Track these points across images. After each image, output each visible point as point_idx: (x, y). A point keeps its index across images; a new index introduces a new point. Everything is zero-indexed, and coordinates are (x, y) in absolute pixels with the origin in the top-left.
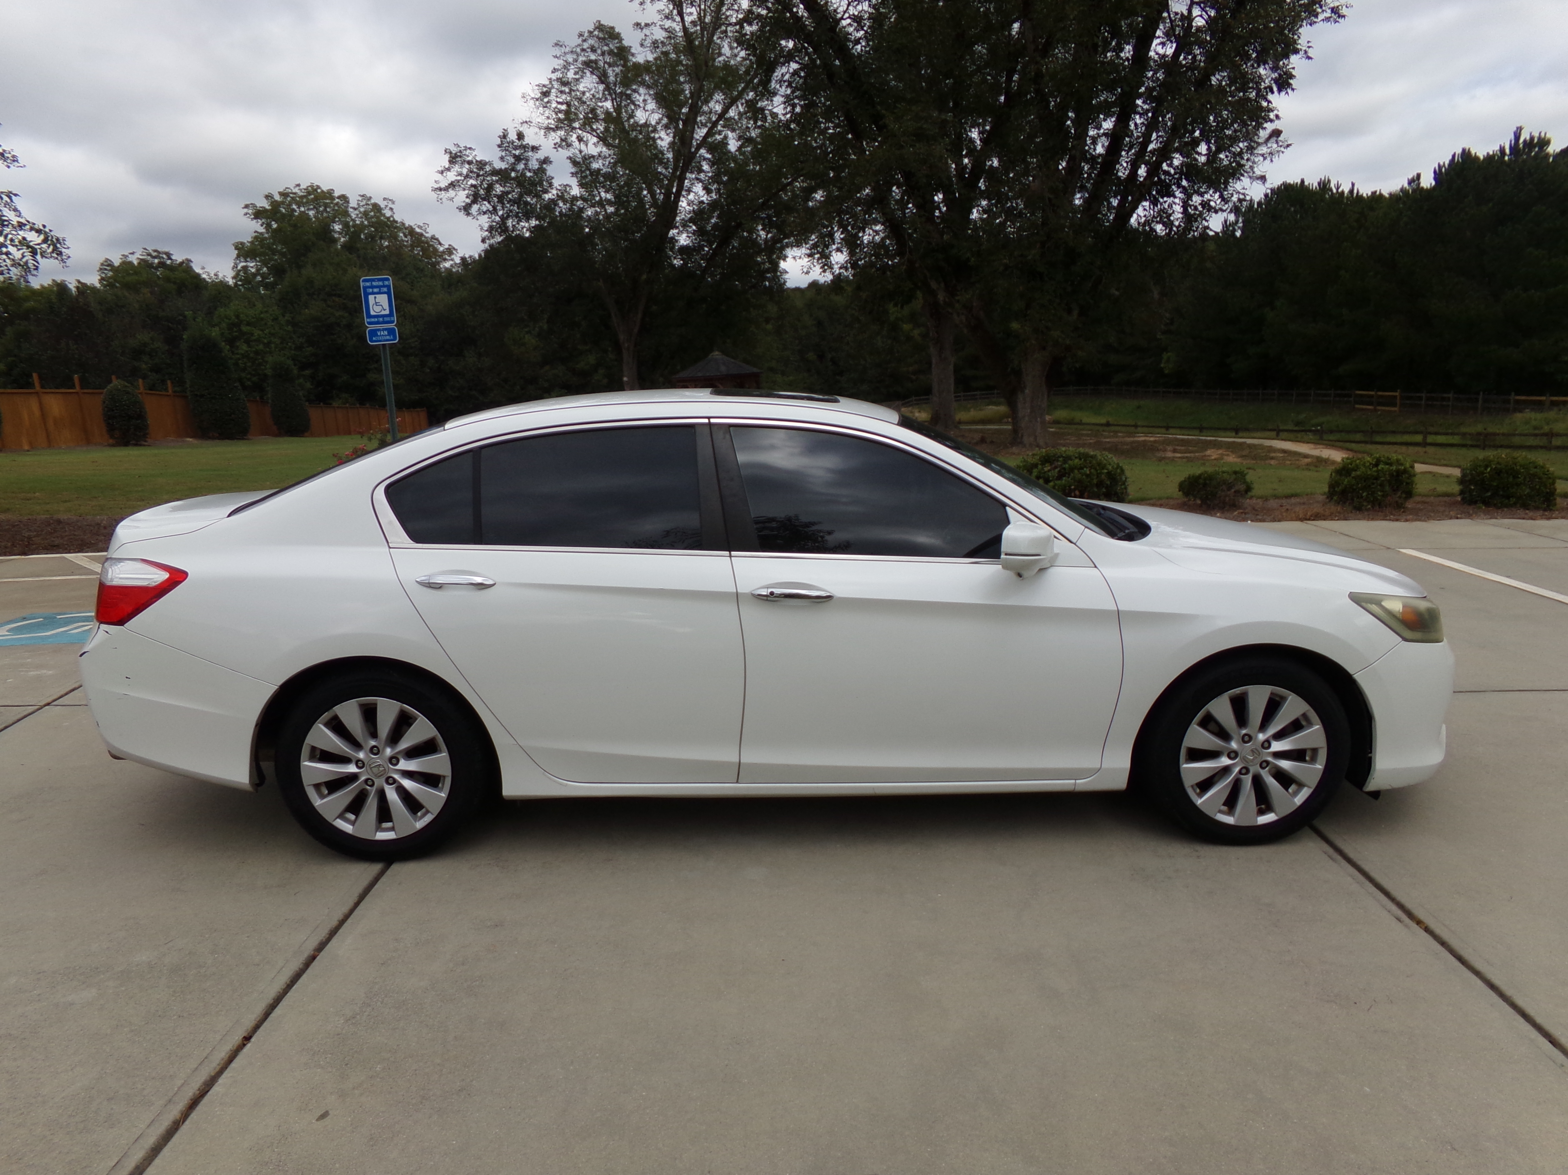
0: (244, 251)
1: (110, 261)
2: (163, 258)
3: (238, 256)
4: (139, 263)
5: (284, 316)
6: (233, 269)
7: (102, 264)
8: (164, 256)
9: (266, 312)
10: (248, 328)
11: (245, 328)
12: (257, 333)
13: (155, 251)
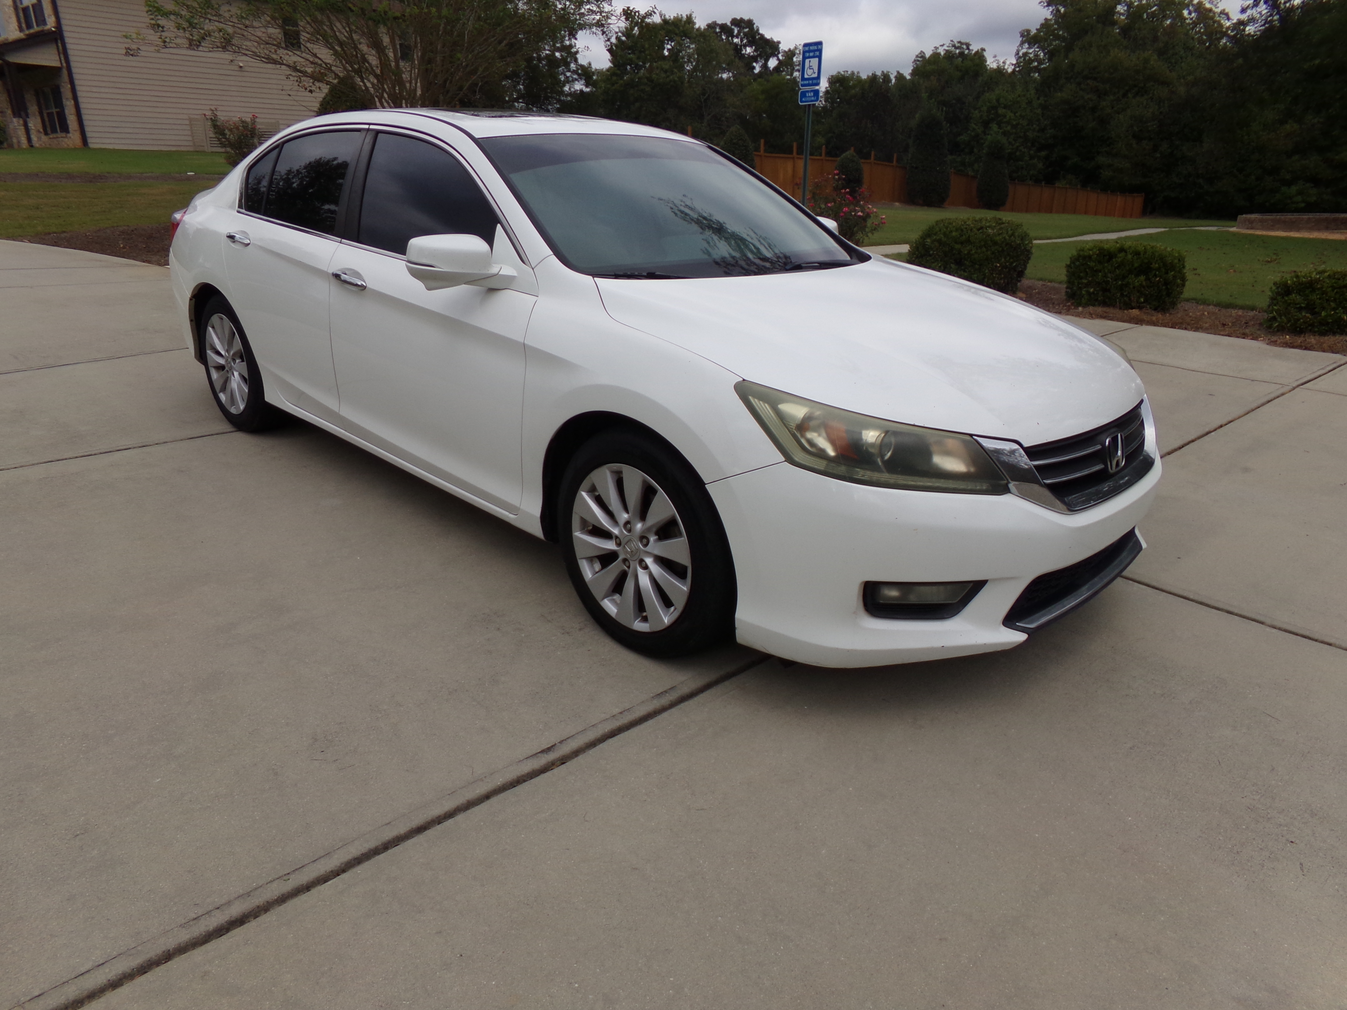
0: (1028, 38)
1: (924, 53)
2: (963, 48)
3: (1022, 43)
4: (945, 54)
5: (1038, 99)
6: (1016, 55)
7: (917, 56)
8: (965, 47)
9: (1024, 96)
10: (1004, 110)
11: (1001, 111)
12: (1010, 115)
13: (959, 42)
